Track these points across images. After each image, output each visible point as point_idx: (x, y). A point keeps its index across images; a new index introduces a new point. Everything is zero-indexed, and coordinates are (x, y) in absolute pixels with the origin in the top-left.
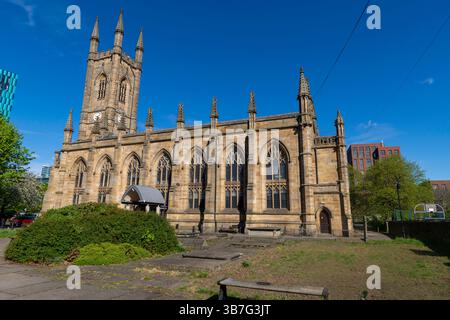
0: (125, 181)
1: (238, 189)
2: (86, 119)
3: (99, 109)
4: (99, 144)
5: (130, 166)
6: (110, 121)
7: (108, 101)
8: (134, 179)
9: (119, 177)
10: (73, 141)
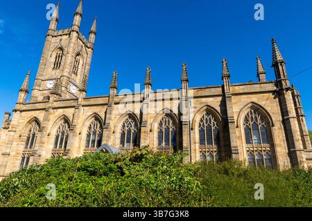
0: (84, 143)
1: (214, 154)
2: (40, 86)
3: (54, 77)
4: (56, 104)
5: (90, 128)
6: (63, 89)
7: (63, 70)
8: (93, 141)
9: (77, 139)
10: (28, 102)
